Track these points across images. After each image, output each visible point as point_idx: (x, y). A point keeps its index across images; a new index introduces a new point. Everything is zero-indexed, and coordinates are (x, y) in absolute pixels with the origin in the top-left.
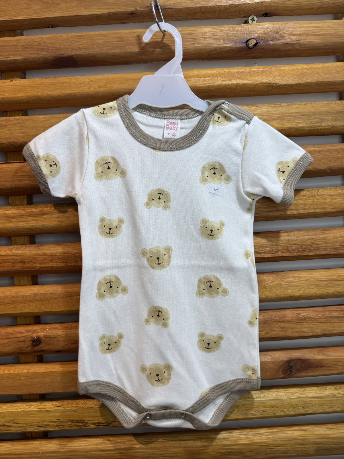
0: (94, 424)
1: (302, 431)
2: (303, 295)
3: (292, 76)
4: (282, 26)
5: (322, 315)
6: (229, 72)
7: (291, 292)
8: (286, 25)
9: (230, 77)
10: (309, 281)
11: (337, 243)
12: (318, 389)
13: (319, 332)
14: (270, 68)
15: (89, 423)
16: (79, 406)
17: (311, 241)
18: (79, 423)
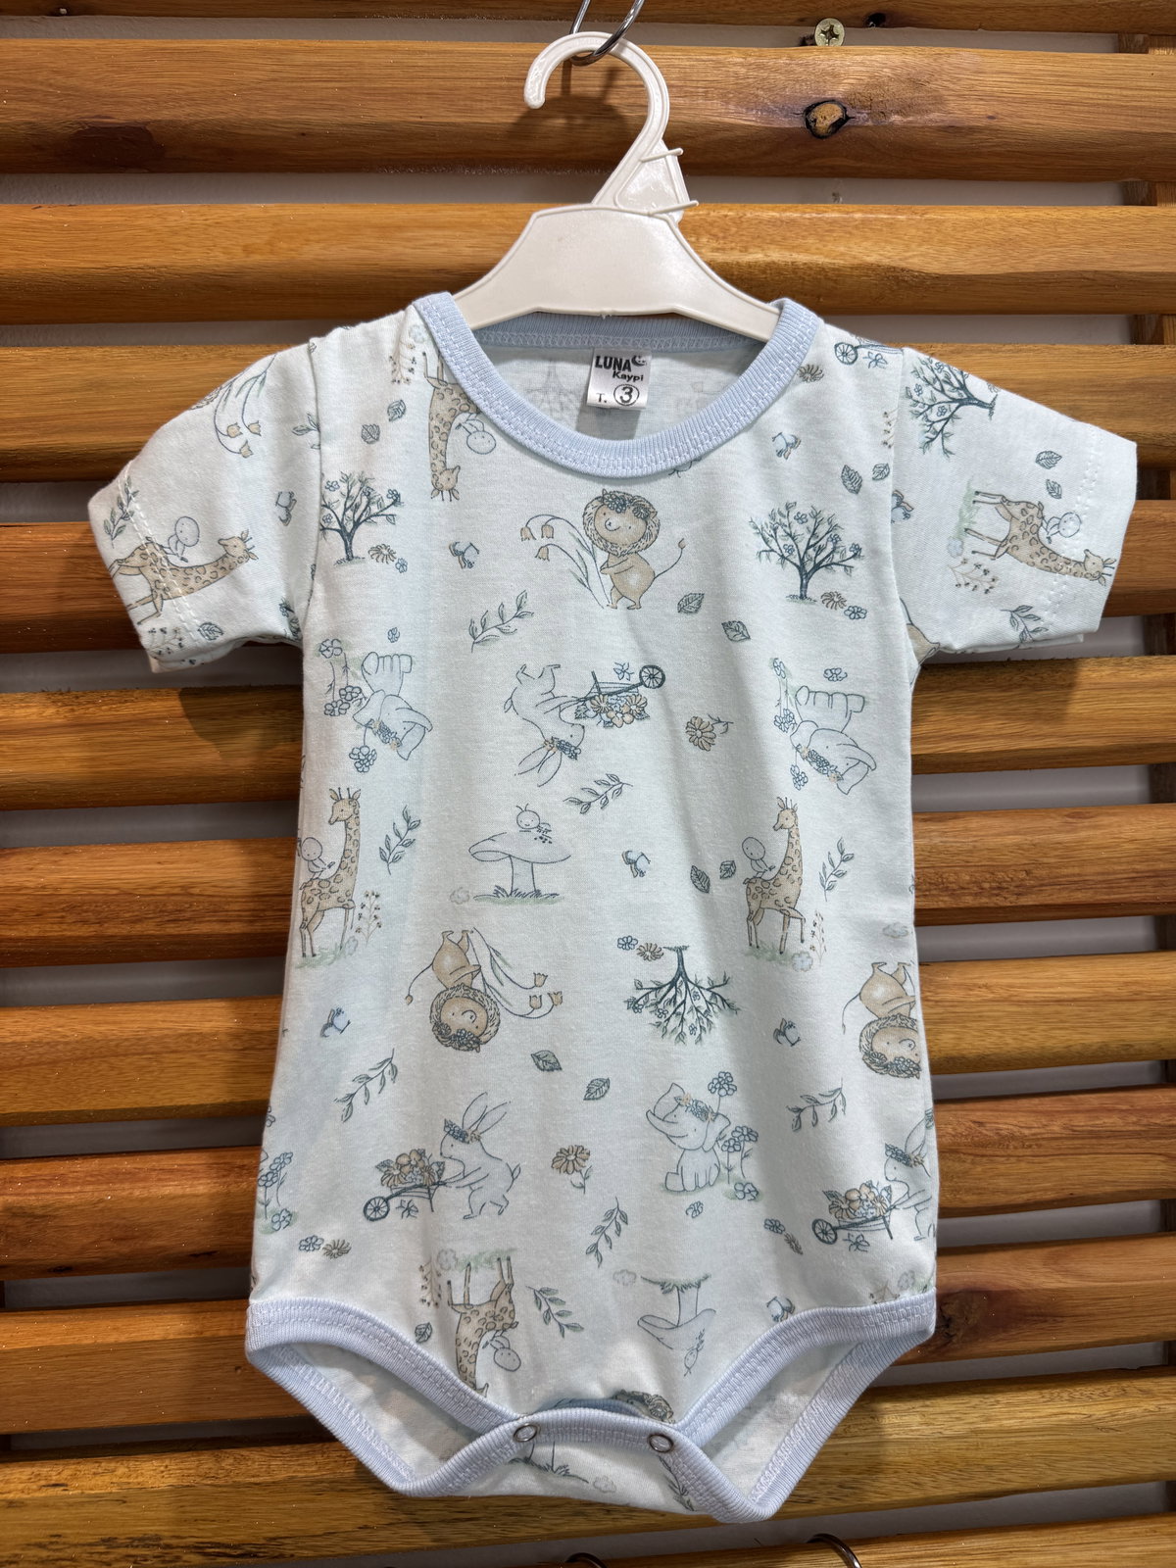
0: (198, 1549)
1: (985, 1556)
2: (995, 1054)
3: (970, 247)
4: (935, 60)
5: (1064, 1128)
6: (741, 217)
7: (952, 1041)
8: (951, 60)
9: (744, 238)
10: (1019, 1003)
11: (1120, 863)
12: (1043, 1397)
13: (1052, 1190)
14: (889, 214)
15: (178, 1547)
16: (140, 1479)
17: (1027, 854)
18: (137, 1546)
